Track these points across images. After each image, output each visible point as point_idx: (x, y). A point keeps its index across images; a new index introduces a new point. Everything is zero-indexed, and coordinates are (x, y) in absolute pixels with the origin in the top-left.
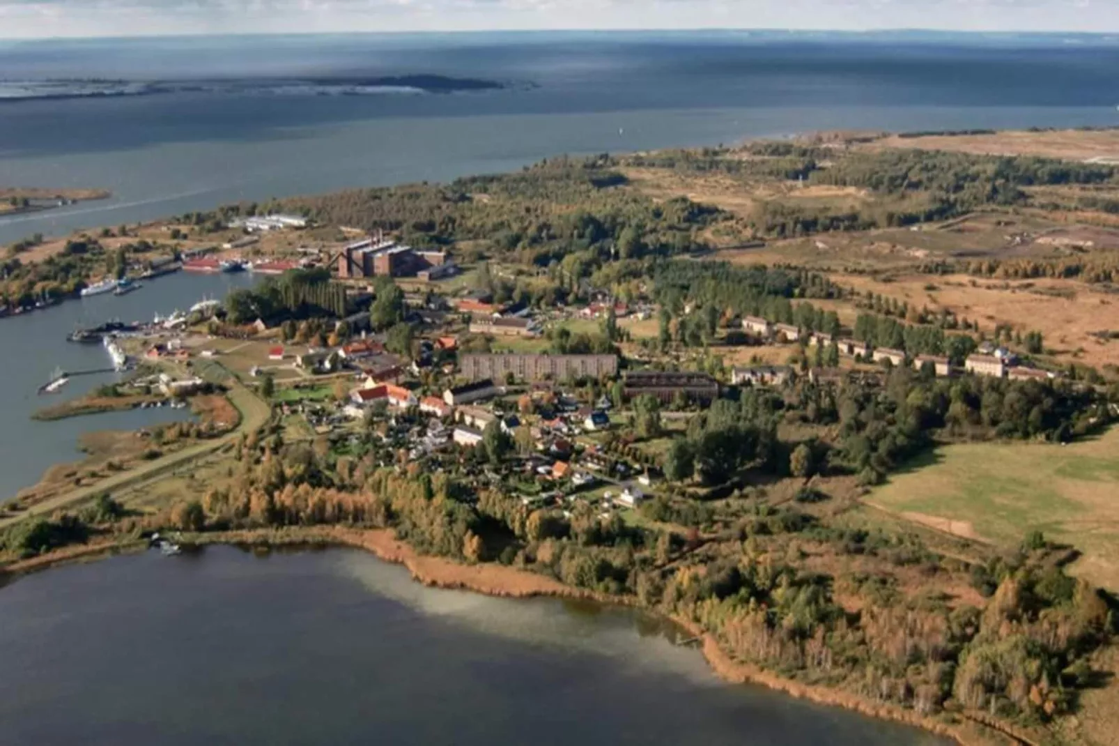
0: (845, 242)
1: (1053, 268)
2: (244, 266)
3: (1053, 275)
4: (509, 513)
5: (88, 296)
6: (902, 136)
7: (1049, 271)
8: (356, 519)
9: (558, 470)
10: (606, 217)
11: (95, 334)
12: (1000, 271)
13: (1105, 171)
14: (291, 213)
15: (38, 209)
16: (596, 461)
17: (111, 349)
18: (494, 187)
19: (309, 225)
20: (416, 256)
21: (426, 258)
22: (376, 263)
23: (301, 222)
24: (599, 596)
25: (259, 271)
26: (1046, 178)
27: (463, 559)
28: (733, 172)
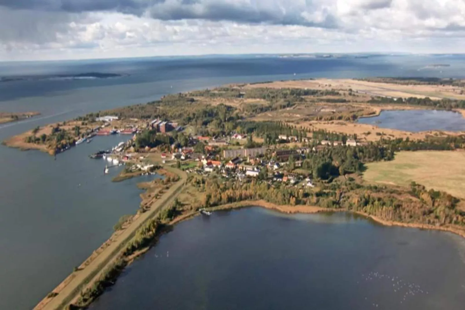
0: (275, 114)
1: (336, 117)
2: (117, 132)
3: (336, 119)
4: (293, 191)
5: (78, 144)
6: (251, 84)
7: (334, 118)
8: (251, 198)
9: (285, 179)
10: (209, 111)
11: (99, 155)
12: (323, 119)
13: (315, 91)
14: (112, 115)
15: (21, 119)
16: (291, 176)
17: (109, 159)
18: (161, 104)
19: (119, 119)
20: (169, 125)
21: (172, 125)
22: (161, 128)
23: (117, 118)
24: (334, 210)
25: (122, 133)
26: (303, 94)
27: (291, 205)
28: (221, 96)
